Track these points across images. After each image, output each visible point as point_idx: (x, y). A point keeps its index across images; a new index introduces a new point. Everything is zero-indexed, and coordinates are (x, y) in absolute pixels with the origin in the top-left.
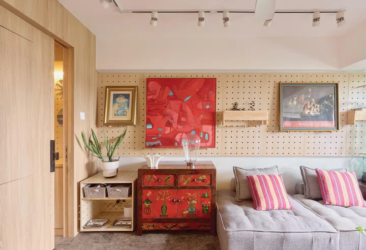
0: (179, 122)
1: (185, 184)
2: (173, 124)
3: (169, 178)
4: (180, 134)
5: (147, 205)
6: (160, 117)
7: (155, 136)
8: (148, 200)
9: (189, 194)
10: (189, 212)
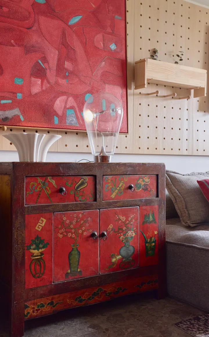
0: (60, 70)
1: (113, 196)
2: (48, 71)
3: (82, 184)
4: (64, 97)
5: (36, 252)
6: (17, 50)
7: (7, 95)
8: (38, 241)
9: (121, 217)
10: (123, 257)
